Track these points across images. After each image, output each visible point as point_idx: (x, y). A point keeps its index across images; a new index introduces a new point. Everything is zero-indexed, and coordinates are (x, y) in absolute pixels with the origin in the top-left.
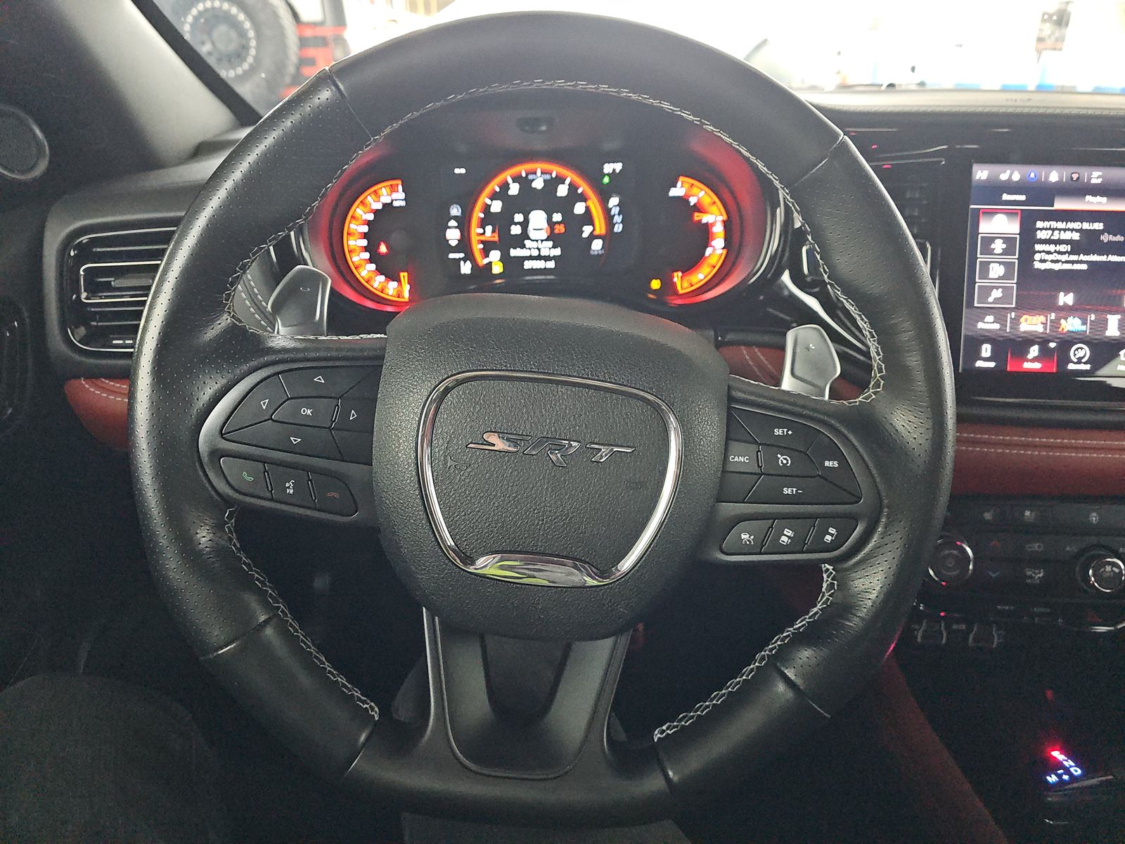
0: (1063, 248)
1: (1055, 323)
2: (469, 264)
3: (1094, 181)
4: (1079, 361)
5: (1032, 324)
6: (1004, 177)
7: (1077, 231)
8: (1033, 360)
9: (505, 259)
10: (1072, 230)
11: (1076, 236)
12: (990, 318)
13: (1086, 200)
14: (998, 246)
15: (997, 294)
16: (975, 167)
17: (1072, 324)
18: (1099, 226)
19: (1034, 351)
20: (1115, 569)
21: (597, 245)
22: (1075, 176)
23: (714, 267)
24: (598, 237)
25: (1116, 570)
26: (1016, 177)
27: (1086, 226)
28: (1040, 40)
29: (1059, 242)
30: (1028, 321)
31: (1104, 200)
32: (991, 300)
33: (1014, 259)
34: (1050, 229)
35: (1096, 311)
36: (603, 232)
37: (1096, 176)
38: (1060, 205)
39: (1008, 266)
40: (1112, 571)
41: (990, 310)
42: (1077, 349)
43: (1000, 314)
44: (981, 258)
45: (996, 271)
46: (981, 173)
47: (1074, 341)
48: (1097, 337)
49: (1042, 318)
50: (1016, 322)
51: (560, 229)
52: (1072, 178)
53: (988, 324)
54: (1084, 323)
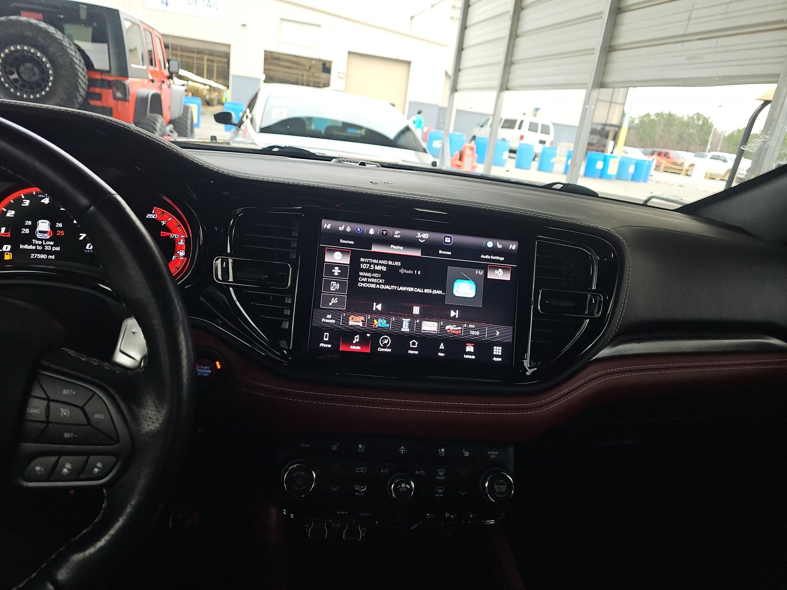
0: (375, 275)
1: (371, 322)
3: (396, 236)
4: (385, 346)
5: (356, 321)
6: (341, 229)
7: (384, 265)
8: (356, 344)
9: (15, 251)
10: (382, 265)
11: (384, 269)
12: (329, 316)
13: (391, 247)
14: (336, 271)
15: (334, 301)
16: (323, 221)
17: (380, 323)
18: (398, 264)
19: (357, 339)
20: (407, 486)
21: (90, 247)
22: (385, 233)
25: (409, 487)
26: (348, 229)
27: (390, 263)
28: (590, 144)
29: (374, 271)
30: (354, 319)
31: (402, 248)
32: (330, 304)
33: (346, 280)
34: (368, 263)
35: (395, 315)
37: (397, 233)
38: (375, 249)
39: (342, 284)
40: (406, 487)
41: (330, 311)
42: (384, 339)
43: (335, 313)
44: (325, 277)
45: (335, 286)
46: (327, 225)
47: (382, 333)
48: (395, 332)
49: (362, 318)
50: (346, 320)
51: (61, 233)
52: (383, 233)
53: (329, 320)
54: (387, 323)
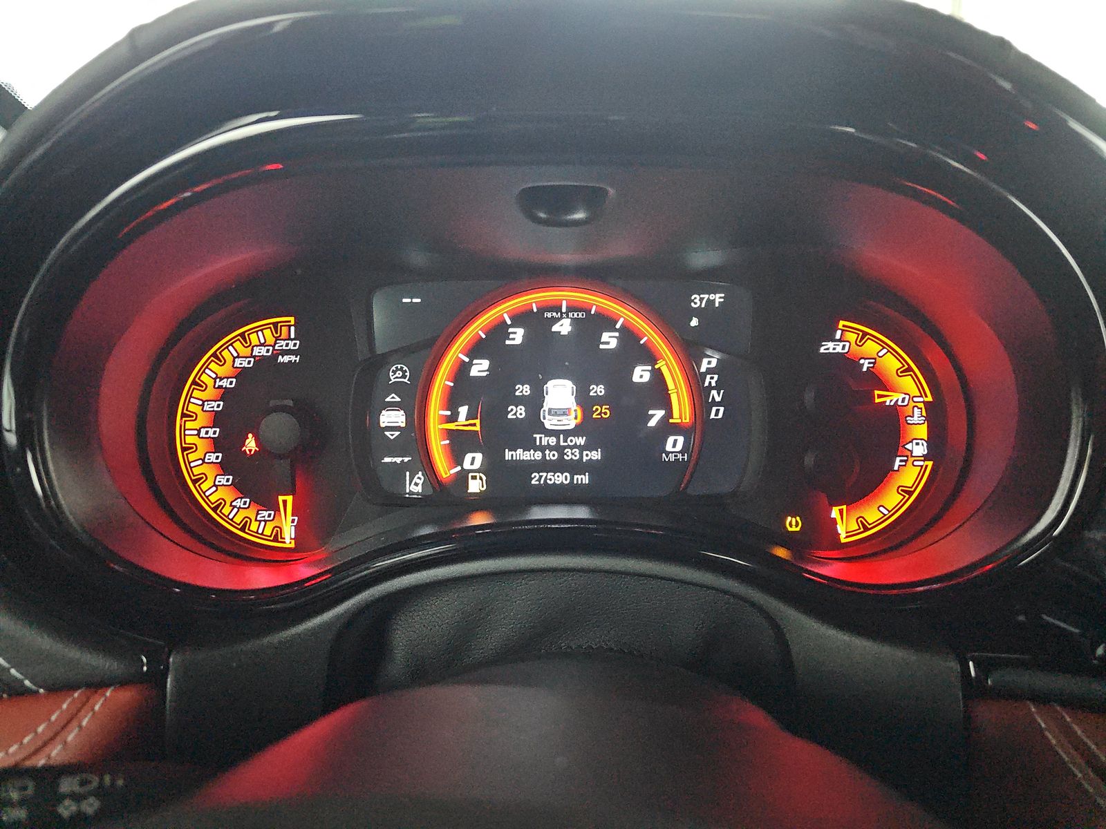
2: (420, 478)
9: (493, 468)
21: (674, 444)
23: (910, 493)
24: (677, 429)
36: (687, 419)
51: (603, 412)
